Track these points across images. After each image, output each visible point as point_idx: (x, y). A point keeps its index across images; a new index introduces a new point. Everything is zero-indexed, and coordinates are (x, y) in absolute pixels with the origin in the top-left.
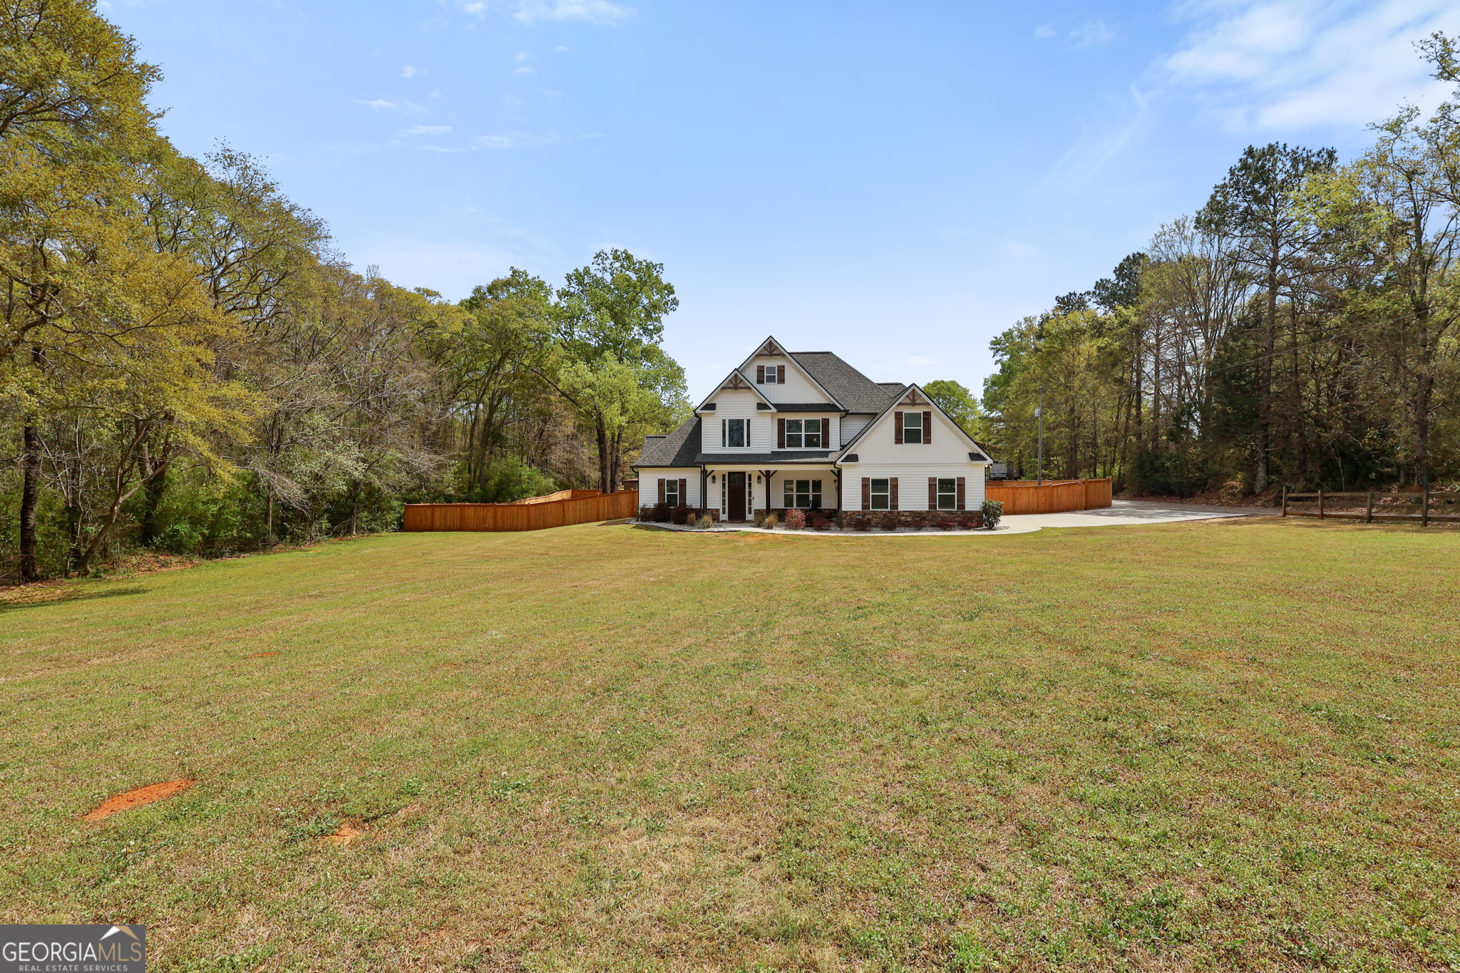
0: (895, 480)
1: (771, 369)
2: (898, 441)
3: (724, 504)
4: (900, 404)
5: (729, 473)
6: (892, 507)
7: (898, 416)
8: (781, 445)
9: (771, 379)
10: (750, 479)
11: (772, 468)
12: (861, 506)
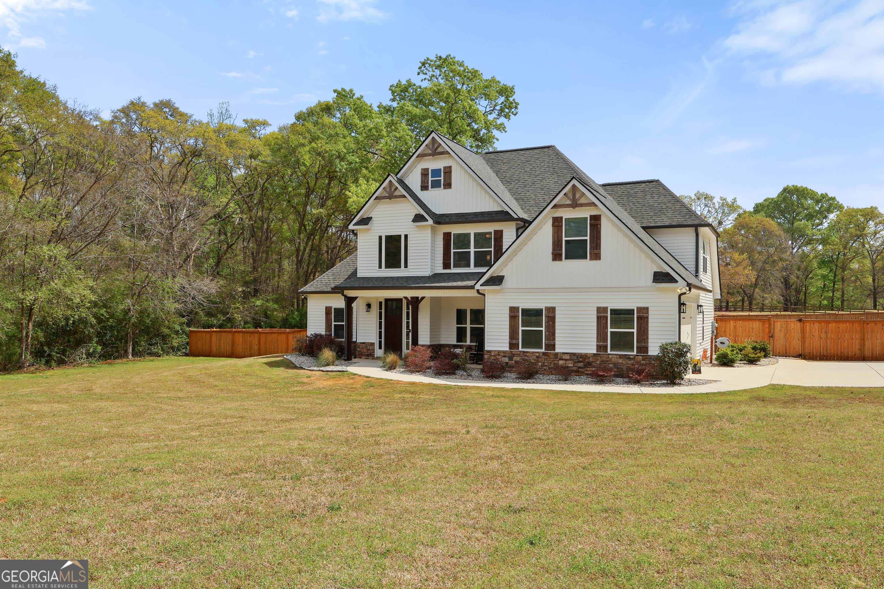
0: (552, 310)
1: (436, 172)
2: (557, 256)
3: (380, 337)
4: (555, 206)
5: (387, 300)
6: (548, 347)
7: (557, 222)
8: (446, 265)
9: (436, 184)
10: (408, 308)
11: (420, 294)
12: (508, 345)
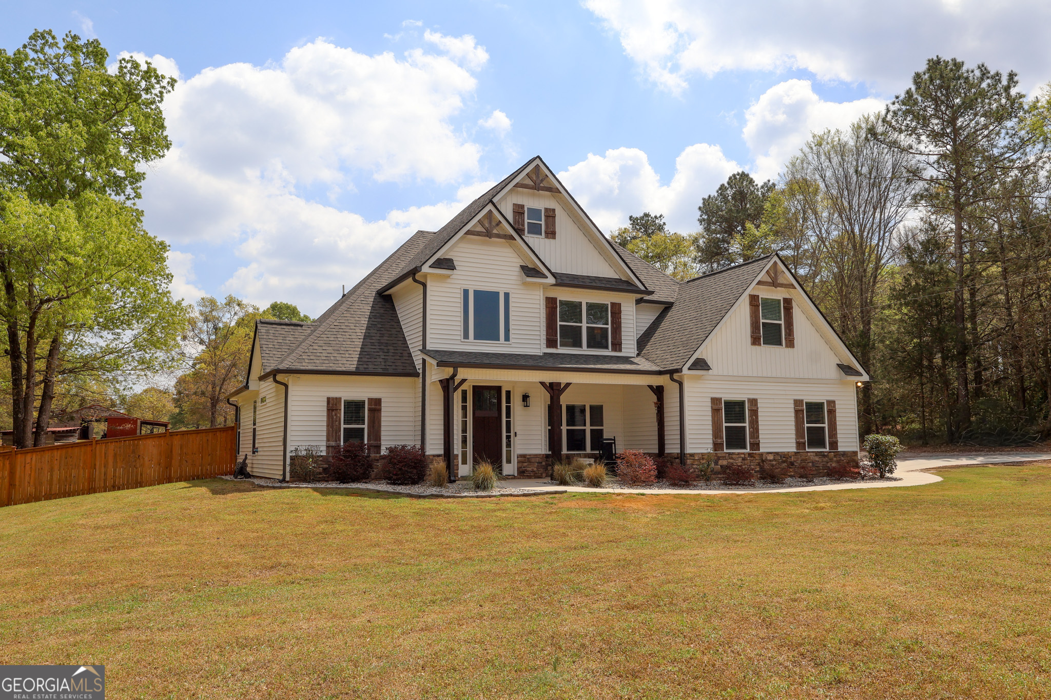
0: (753, 403)
1: (534, 213)
2: (755, 341)
4: (759, 283)
5: (474, 388)
6: (753, 446)
7: (754, 299)
8: (551, 343)
9: (535, 229)
10: (508, 400)
11: (562, 378)
12: (711, 446)
